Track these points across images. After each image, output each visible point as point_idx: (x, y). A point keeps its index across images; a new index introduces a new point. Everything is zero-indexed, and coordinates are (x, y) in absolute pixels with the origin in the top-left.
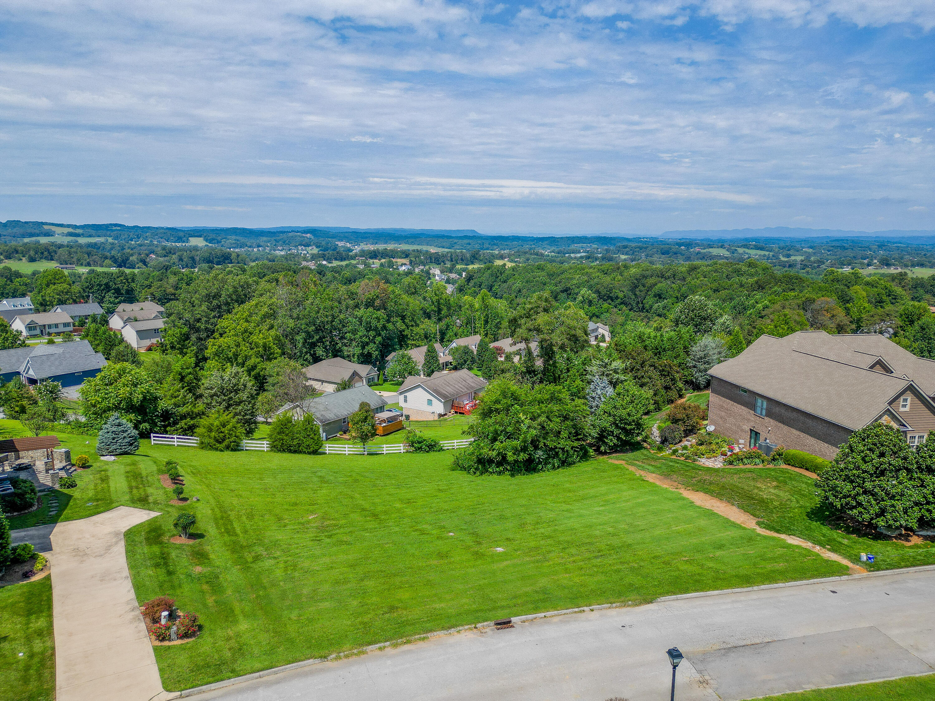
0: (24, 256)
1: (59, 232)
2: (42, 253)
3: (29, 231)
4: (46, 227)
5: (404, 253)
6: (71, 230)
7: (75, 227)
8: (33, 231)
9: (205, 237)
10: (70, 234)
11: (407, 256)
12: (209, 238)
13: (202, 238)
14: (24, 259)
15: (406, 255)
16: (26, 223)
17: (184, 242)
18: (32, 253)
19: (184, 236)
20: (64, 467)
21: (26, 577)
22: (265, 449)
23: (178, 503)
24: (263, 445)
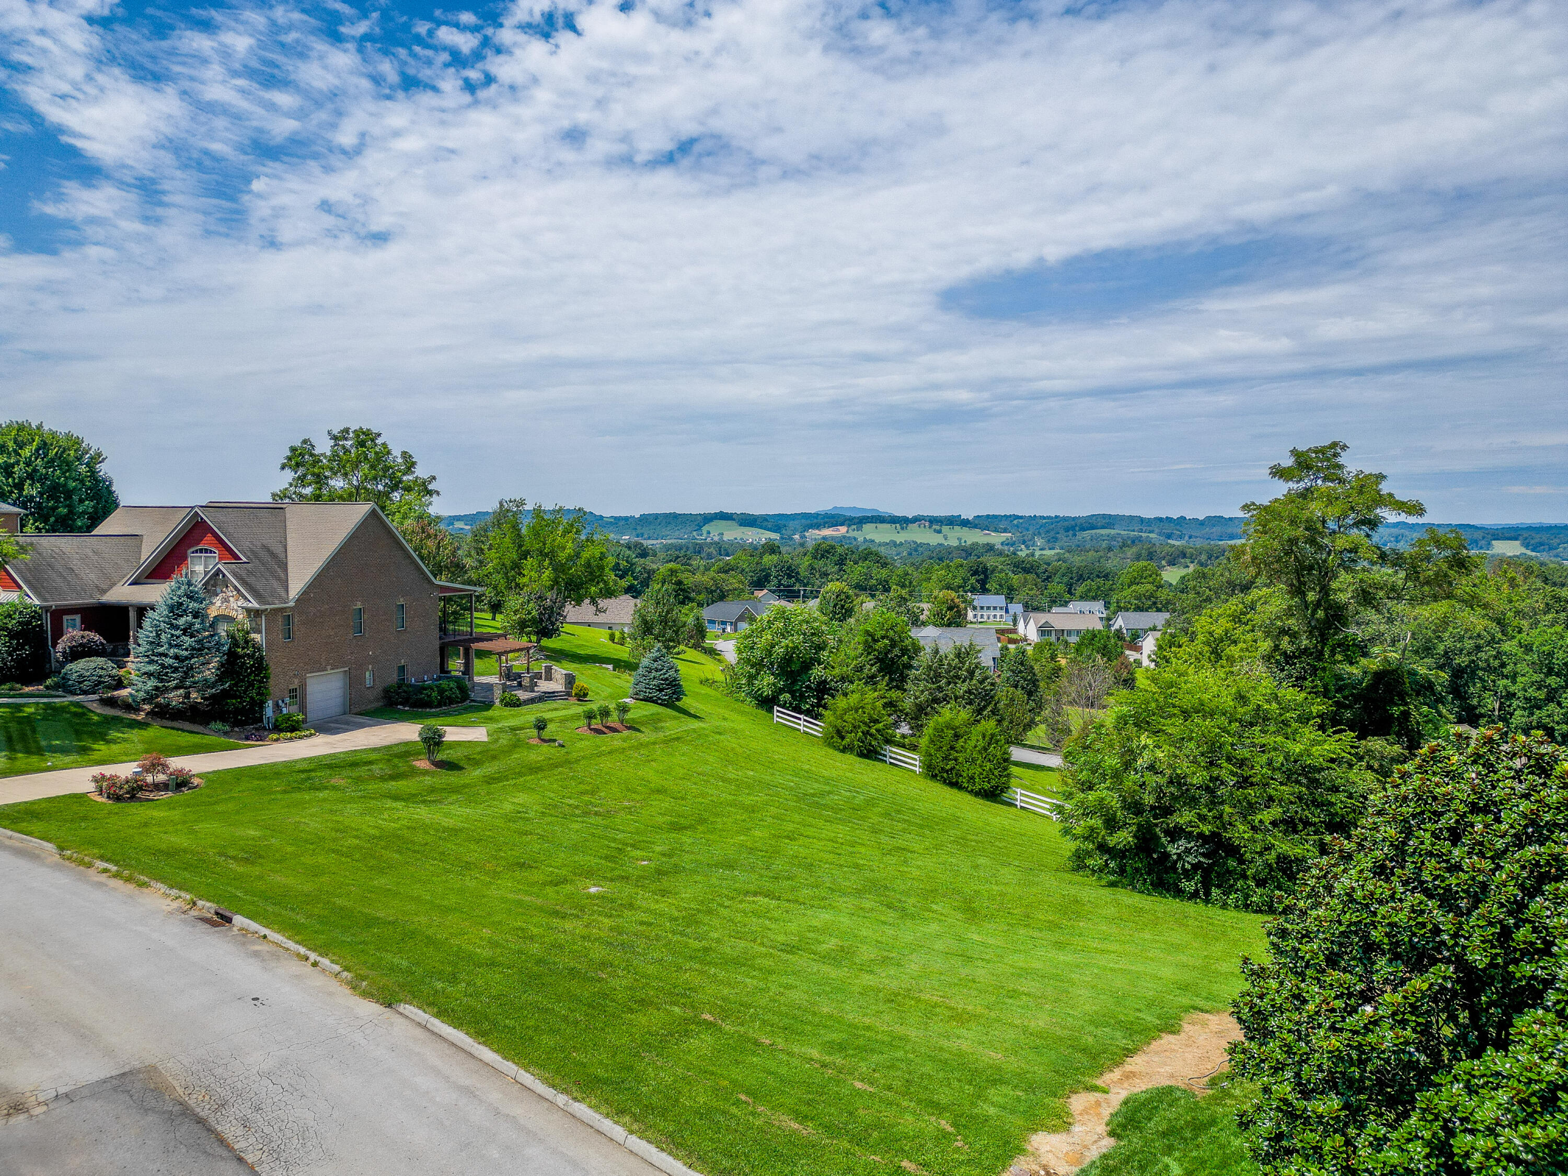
0: (1192, 562)
9: (1526, 538)
12: (1532, 542)
17: (1485, 548)
18: (1203, 557)
19: (1484, 538)
20: (554, 692)
21: (247, 739)
22: (917, 769)
23: (535, 742)
24: (914, 761)
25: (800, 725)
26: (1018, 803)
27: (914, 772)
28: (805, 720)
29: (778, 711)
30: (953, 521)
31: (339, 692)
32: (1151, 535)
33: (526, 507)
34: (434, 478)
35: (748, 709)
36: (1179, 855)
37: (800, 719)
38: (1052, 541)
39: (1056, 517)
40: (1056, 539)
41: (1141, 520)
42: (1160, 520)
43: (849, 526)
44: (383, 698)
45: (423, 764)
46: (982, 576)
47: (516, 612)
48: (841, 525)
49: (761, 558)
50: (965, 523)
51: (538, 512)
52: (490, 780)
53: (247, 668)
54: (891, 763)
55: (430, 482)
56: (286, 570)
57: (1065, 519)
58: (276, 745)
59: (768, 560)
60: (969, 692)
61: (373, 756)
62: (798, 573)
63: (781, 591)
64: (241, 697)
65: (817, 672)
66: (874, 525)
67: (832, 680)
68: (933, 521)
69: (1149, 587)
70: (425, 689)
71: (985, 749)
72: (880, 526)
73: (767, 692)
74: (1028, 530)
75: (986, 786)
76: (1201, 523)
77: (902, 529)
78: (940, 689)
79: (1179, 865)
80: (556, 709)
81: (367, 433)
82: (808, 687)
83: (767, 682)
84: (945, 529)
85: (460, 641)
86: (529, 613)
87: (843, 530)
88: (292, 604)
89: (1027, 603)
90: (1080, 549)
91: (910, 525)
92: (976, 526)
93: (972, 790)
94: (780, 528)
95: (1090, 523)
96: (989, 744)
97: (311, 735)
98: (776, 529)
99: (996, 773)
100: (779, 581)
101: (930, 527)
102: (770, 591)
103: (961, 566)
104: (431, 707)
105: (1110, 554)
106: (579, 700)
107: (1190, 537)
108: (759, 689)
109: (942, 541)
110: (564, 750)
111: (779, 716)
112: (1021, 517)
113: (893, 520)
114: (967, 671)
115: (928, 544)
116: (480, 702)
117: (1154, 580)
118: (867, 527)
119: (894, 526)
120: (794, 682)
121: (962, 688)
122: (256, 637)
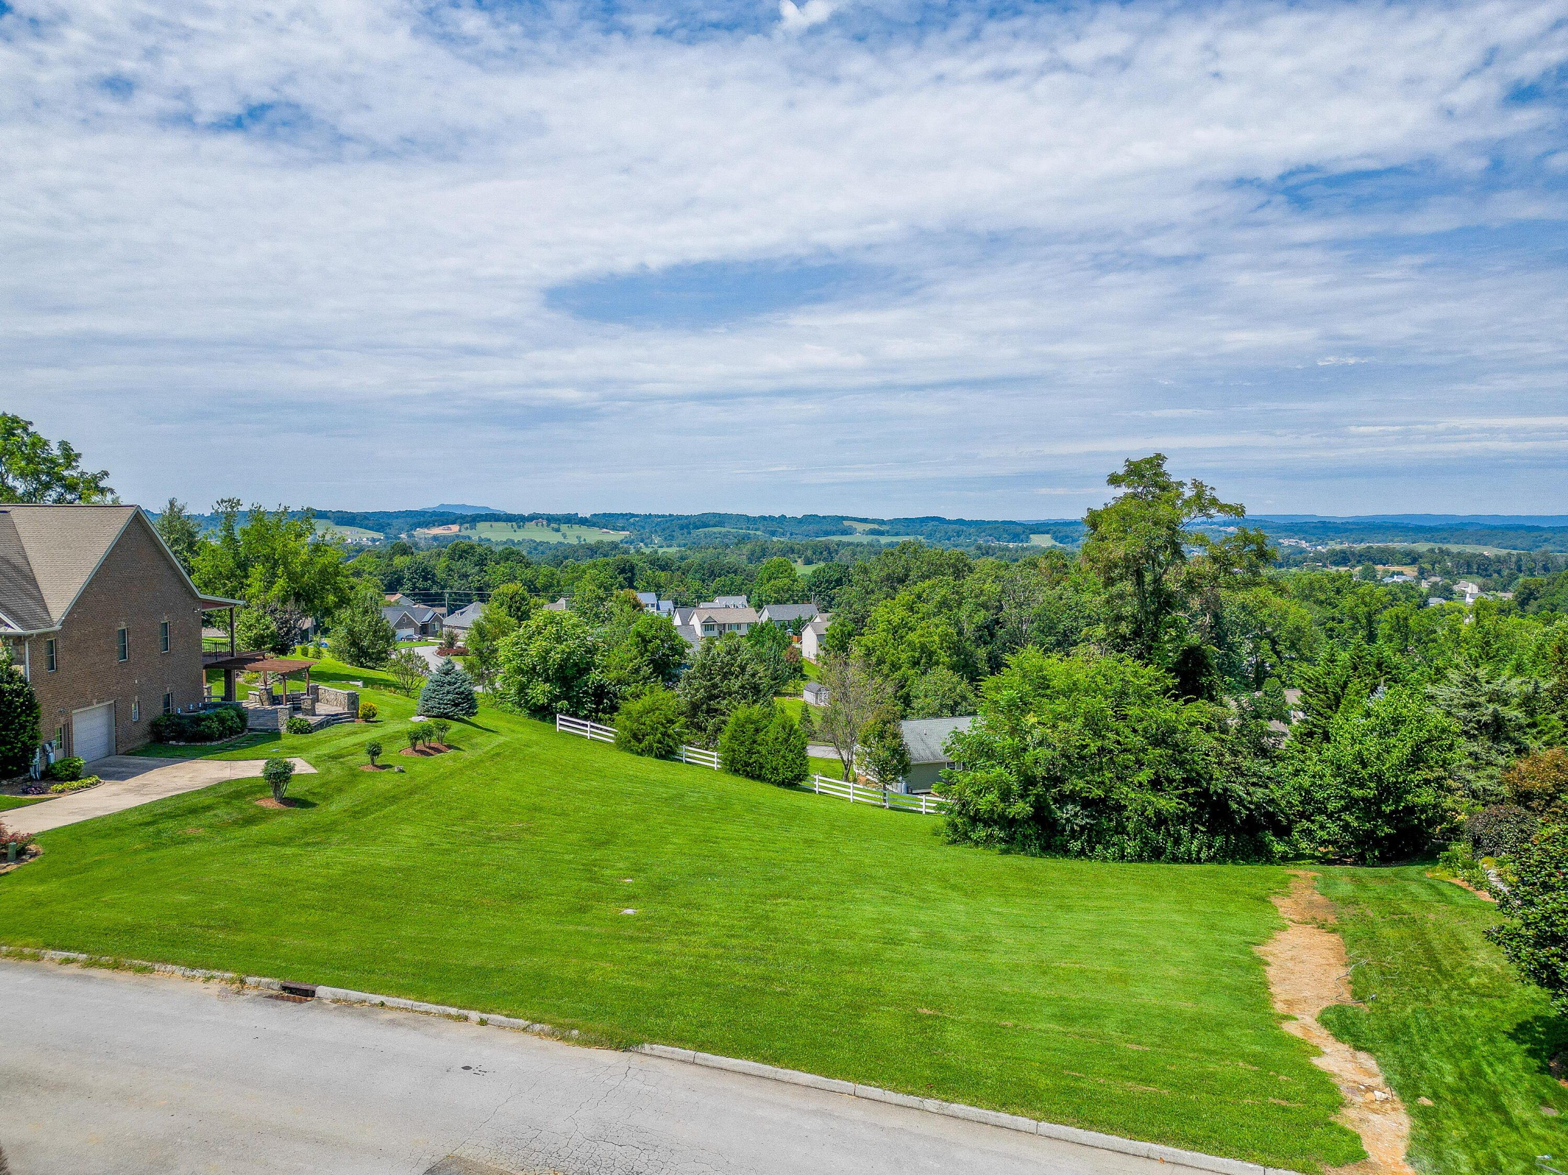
0: (800, 557)
1: (861, 530)
2: (821, 553)
3: (824, 528)
4: (846, 523)
5: (1408, 555)
6: (876, 526)
7: (881, 522)
8: (829, 528)
9: (1055, 532)
10: (873, 532)
11: (1414, 561)
12: (1059, 535)
13: (1049, 536)
14: (799, 560)
15: (1413, 559)
16: (824, 517)
17: (1022, 541)
18: (809, 553)
19: (1023, 532)
20: (337, 715)
21: (25, 792)
22: (715, 766)
23: (369, 769)
24: (713, 759)
25: (586, 732)
26: (816, 789)
27: (713, 768)
28: (592, 727)
29: (561, 719)
30: (571, 520)
31: (104, 730)
32: (758, 533)
33: (241, 509)
34: (106, 474)
35: (521, 719)
36: (1068, 820)
37: (587, 726)
38: (669, 539)
39: (670, 515)
40: (672, 537)
41: (748, 519)
42: (763, 518)
43: (461, 524)
44: (149, 733)
45: (271, 804)
46: (629, 574)
47: (249, 628)
48: (453, 523)
49: (391, 559)
50: (583, 522)
51: (256, 515)
52: (356, 814)
53: (17, 707)
54: (687, 762)
55: (102, 479)
56: (37, 587)
57: (679, 517)
58: (65, 798)
59: (400, 561)
60: (742, 687)
61: (208, 800)
62: (434, 575)
63: (415, 595)
64: (11, 743)
65: (595, 676)
66: (488, 524)
67: (610, 684)
68: (553, 521)
69: (786, 581)
70: (204, 720)
71: (786, 740)
72: (495, 524)
73: (543, 700)
74: (644, 528)
75: (789, 775)
76: (800, 521)
77: (519, 527)
78: (715, 686)
79: (1068, 828)
80: (355, 733)
81: (15, 420)
82: (585, 692)
83: (540, 691)
84: (564, 527)
85: (222, 662)
86: (268, 628)
87: (455, 528)
88: (57, 627)
89: (676, 599)
90: (695, 546)
91: (527, 523)
92: (594, 525)
93: (775, 780)
94: (383, 527)
95: (704, 521)
96: (790, 735)
97: (98, 782)
98: (379, 528)
99: (798, 762)
100: (414, 584)
101: (548, 526)
102: (404, 594)
103: (608, 564)
104: (212, 740)
105: (728, 551)
106: (366, 721)
107: (791, 534)
108: (533, 698)
109: (562, 540)
110: (406, 776)
111: (562, 723)
112: (637, 516)
113: (509, 518)
114: (739, 666)
115: (548, 543)
116: (261, 730)
117: (790, 574)
118: (481, 526)
119: (510, 524)
120: (570, 688)
121: (735, 684)
122: (20, 669)
